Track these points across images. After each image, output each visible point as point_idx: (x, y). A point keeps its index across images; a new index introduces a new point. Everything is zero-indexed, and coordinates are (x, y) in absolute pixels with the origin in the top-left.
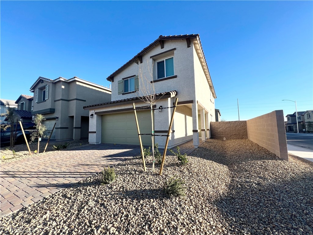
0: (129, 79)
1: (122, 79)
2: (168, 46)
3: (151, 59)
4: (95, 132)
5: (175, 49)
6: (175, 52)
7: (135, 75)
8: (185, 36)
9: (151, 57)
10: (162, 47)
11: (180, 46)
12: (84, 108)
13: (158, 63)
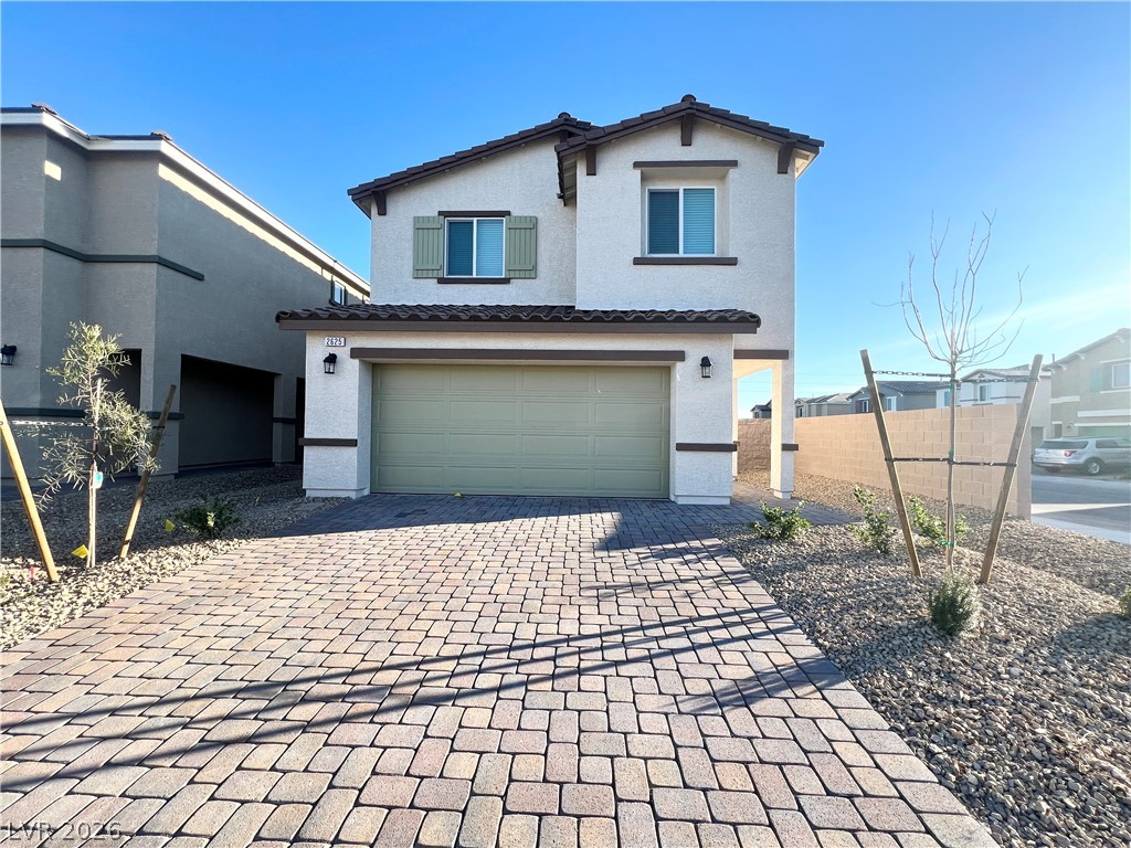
0: (475, 219)
1: (440, 213)
2: (708, 145)
3: (638, 172)
4: (352, 443)
5: (734, 164)
6: (733, 173)
7: (508, 213)
8: (780, 132)
9: (637, 165)
10: (686, 142)
11: (755, 160)
12: (278, 318)
13: (653, 194)
